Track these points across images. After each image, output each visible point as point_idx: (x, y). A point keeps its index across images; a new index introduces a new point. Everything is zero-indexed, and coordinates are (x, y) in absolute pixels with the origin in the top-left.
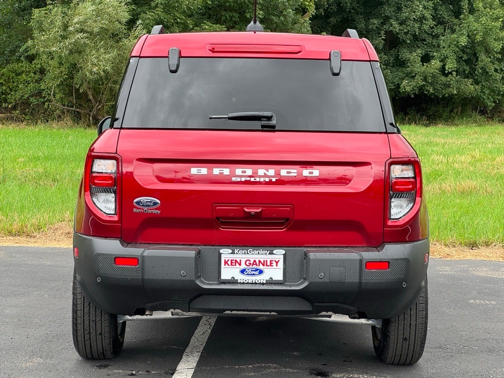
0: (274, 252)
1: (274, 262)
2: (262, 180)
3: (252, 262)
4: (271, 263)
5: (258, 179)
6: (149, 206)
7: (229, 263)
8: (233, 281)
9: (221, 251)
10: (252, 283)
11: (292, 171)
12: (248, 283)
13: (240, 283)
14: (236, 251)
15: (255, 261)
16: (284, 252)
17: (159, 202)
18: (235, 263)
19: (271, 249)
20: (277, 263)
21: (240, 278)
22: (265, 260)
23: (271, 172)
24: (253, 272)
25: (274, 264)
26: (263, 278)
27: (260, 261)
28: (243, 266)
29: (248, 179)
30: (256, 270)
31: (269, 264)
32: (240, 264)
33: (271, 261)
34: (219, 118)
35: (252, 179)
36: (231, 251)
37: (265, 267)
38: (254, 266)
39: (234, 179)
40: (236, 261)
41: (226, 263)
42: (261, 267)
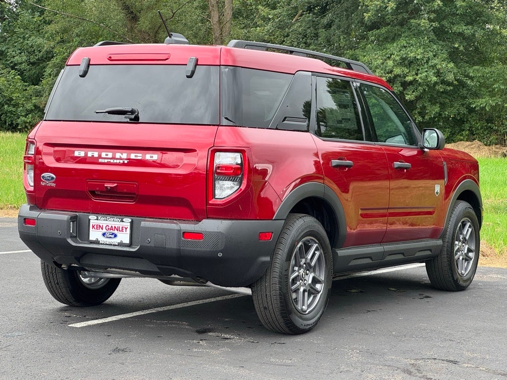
0: (124, 220)
1: (124, 228)
2: (118, 161)
3: (110, 227)
4: (122, 229)
5: (115, 161)
6: (48, 180)
7: (95, 227)
8: (97, 242)
9: (90, 217)
10: (109, 245)
11: (138, 155)
12: (106, 244)
13: (101, 244)
14: (99, 218)
15: (112, 227)
16: (130, 220)
17: (54, 177)
18: (99, 227)
19: (122, 217)
20: (126, 229)
21: (102, 239)
22: (119, 226)
23: (125, 156)
24: (111, 236)
25: (124, 230)
26: (116, 241)
27: (115, 227)
28: (104, 231)
29: (109, 160)
30: (113, 234)
31: (121, 230)
32: (102, 229)
33: (122, 227)
34: (101, 113)
35: (112, 161)
36: (96, 218)
37: (119, 232)
38: (112, 231)
39: (100, 160)
40: (100, 226)
41: (93, 227)
42: (116, 232)
